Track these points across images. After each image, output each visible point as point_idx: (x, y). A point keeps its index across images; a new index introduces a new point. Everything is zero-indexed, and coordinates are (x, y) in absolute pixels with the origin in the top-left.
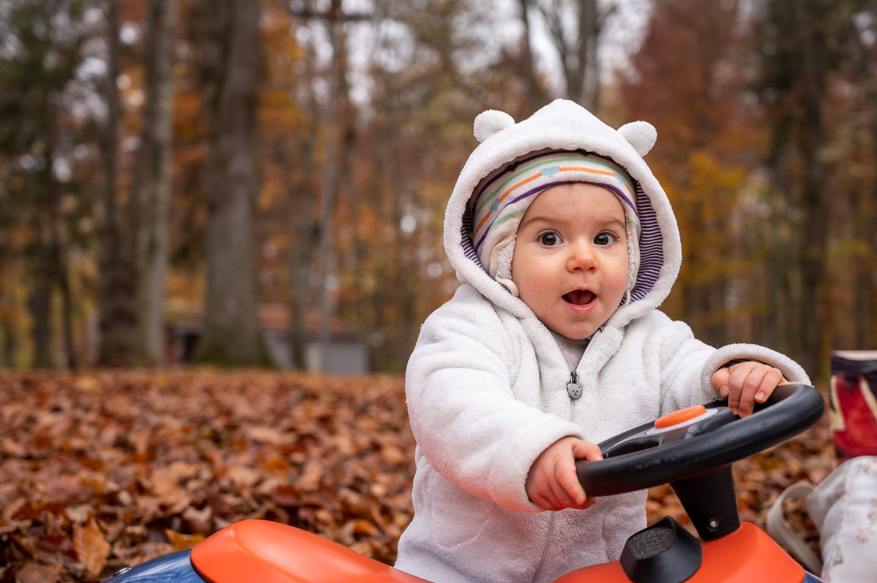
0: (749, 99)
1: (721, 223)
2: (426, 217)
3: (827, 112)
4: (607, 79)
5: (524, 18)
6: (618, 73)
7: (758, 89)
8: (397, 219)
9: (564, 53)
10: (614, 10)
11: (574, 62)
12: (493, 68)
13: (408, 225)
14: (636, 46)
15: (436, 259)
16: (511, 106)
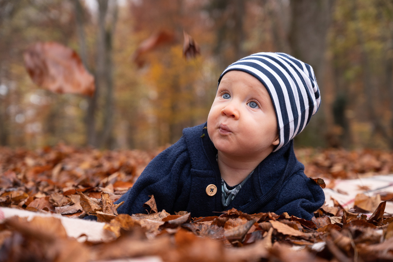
0: (204, 15)
1: (190, 87)
2: (13, 85)
3: (247, 23)
7: (209, 9)
15: (21, 112)
16: (65, 18)
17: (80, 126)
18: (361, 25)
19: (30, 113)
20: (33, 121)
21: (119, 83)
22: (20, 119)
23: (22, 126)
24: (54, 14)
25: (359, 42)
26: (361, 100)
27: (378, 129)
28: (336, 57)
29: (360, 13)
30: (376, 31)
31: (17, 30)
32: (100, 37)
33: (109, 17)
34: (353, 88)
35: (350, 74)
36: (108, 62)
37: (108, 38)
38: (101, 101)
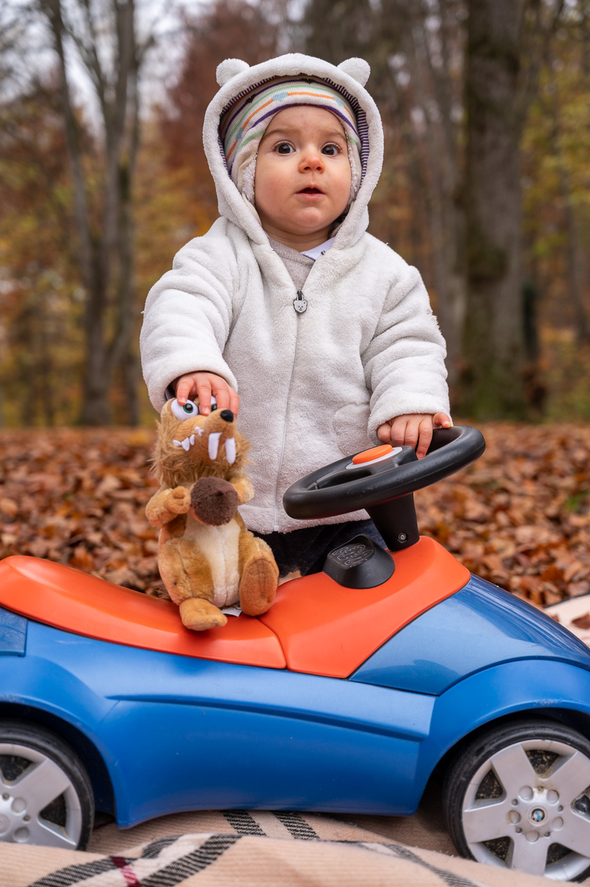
4: (146, 115)
5: (59, 49)
6: (157, 108)
9: (101, 86)
10: (152, 42)
11: (111, 95)
12: (25, 99)
14: (174, 80)
16: (45, 141)
18: (565, 161)
21: (141, 256)
25: (561, 191)
26: (558, 289)
29: (563, 141)
32: (110, 179)
33: (125, 143)
34: (544, 267)
35: (541, 247)
36: (124, 222)
37: (124, 179)
38: (111, 292)
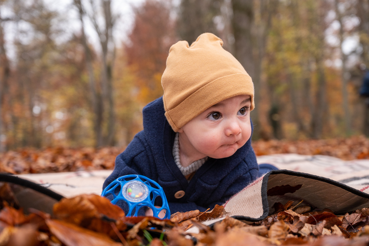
2: (44, 107)
4: (119, 45)
8: (31, 108)
9: (99, 34)
10: (119, 16)
12: (70, 42)
13: (37, 110)
15: (50, 124)
16: (79, 58)
17: (91, 132)
19: (57, 125)
20: (58, 131)
21: (118, 101)
22: (49, 130)
23: (51, 136)
24: (70, 55)
25: (285, 67)
26: (289, 108)
27: (301, 128)
28: (270, 78)
29: (284, 47)
30: (296, 59)
31: (44, 68)
33: (109, 57)
35: (281, 89)
36: (110, 88)
37: (109, 70)
38: (106, 114)
